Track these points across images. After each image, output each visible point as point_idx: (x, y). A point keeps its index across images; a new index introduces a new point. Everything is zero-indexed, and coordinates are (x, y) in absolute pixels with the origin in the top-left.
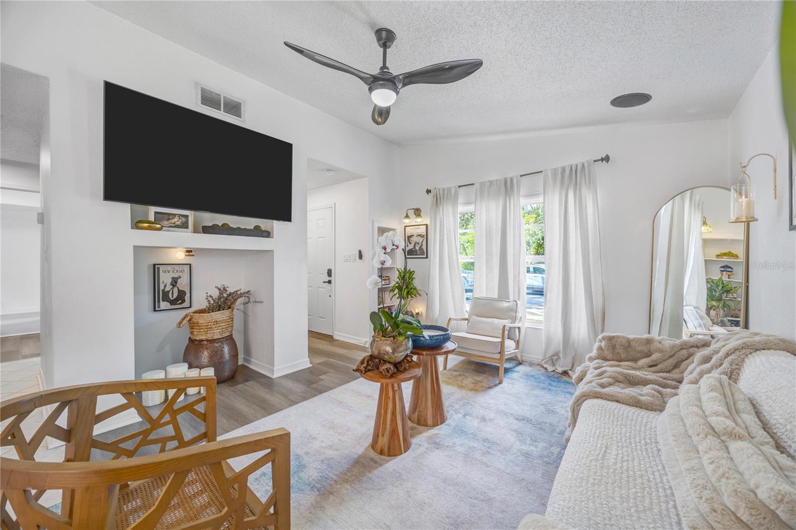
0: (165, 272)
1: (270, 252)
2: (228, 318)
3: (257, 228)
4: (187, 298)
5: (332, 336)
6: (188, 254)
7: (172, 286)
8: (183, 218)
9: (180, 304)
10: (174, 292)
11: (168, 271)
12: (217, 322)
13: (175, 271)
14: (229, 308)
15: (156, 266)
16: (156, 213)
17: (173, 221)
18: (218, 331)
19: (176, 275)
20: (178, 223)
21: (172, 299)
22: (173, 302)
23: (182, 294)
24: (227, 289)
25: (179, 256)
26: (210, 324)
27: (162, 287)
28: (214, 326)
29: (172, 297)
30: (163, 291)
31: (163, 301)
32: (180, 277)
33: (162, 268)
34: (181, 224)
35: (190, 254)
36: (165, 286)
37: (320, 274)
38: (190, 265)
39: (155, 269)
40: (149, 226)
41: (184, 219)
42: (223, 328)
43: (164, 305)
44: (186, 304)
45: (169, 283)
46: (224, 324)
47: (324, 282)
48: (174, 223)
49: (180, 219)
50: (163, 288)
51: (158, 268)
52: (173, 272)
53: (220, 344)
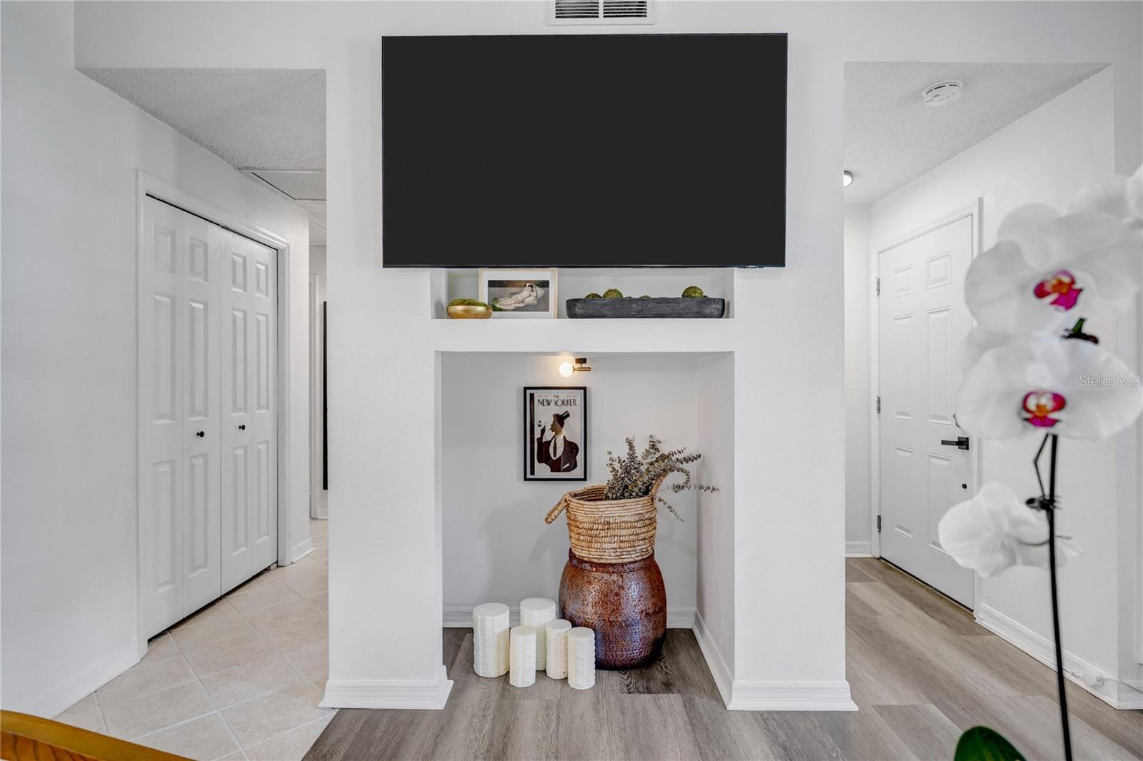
0: (542, 404)
1: (725, 358)
2: (637, 518)
3: (689, 293)
4: (580, 458)
5: (969, 611)
6: (579, 365)
7: (554, 433)
8: (538, 288)
9: (568, 470)
10: (558, 446)
11: (547, 401)
12: (609, 523)
13: (560, 403)
14: (646, 492)
15: (529, 392)
16: (492, 284)
17: (520, 297)
18: (613, 546)
19: (561, 411)
20: (530, 300)
21: (554, 459)
22: (555, 466)
23: (571, 448)
24: (658, 446)
25: (565, 371)
26: (596, 526)
27: (537, 435)
28: (603, 533)
29: (555, 455)
30: (540, 440)
31: (540, 461)
32: (568, 415)
33: (539, 395)
34: (536, 302)
35: (584, 365)
36: (543, 431)
37: (934, 417)
38: (585, 389)
39: (529, 396)
40: (466, 311)
41: (540, 291)
42: (622, 542)
43: (543, 470)
44: (578, 472)
45: (548, 427)
46: (624, 532)
47: (944, 443)
48: (523, 302)
49: (532, 291)
50: (540, 436)
51: (532, 395)
52: (556, 403)
53: (615, 577)
